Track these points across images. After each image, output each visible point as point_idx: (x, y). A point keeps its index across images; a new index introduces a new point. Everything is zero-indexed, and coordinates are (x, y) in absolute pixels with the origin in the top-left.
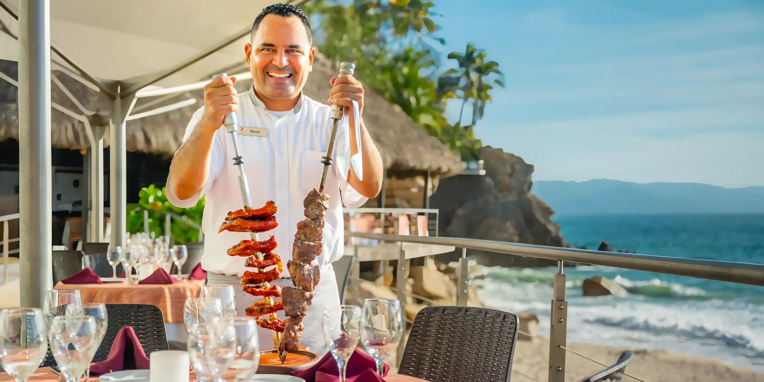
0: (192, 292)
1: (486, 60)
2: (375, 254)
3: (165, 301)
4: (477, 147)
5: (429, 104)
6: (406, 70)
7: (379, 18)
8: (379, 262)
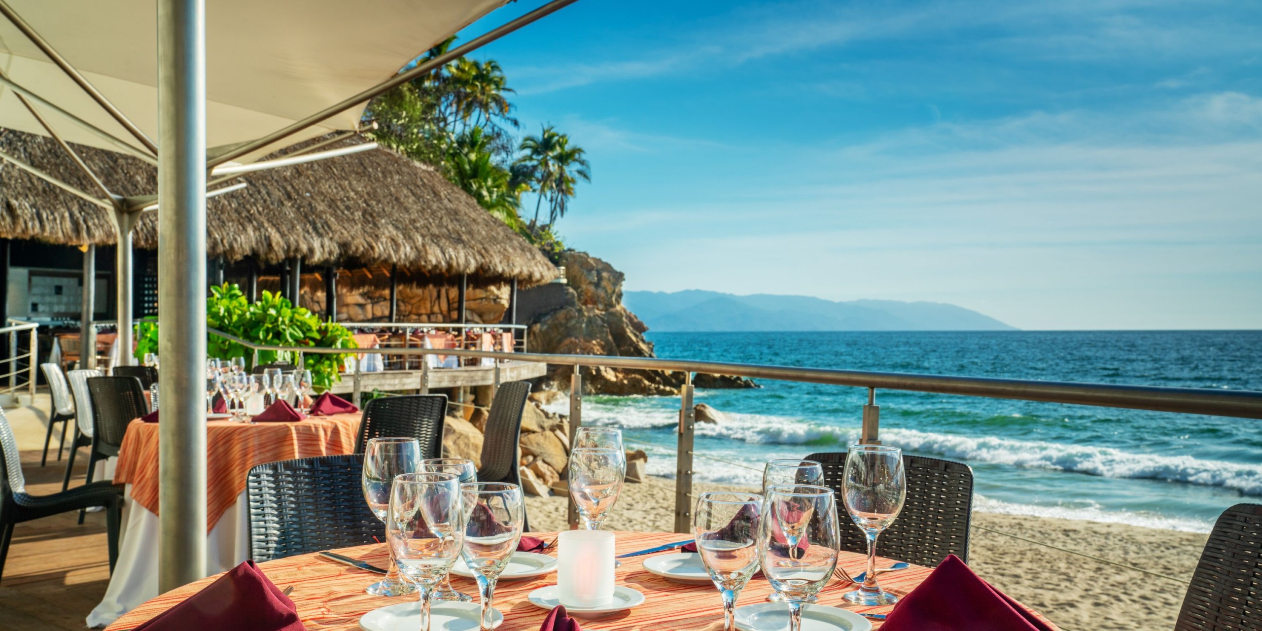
0: (325, 431)
1: (568, 148)
2: (454, 379)
3: (292, 444)
4: (557, 249)
5: (502, 197)
6: (473, 157)
7: (439, 93)
8: (459, 388)
